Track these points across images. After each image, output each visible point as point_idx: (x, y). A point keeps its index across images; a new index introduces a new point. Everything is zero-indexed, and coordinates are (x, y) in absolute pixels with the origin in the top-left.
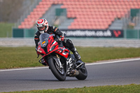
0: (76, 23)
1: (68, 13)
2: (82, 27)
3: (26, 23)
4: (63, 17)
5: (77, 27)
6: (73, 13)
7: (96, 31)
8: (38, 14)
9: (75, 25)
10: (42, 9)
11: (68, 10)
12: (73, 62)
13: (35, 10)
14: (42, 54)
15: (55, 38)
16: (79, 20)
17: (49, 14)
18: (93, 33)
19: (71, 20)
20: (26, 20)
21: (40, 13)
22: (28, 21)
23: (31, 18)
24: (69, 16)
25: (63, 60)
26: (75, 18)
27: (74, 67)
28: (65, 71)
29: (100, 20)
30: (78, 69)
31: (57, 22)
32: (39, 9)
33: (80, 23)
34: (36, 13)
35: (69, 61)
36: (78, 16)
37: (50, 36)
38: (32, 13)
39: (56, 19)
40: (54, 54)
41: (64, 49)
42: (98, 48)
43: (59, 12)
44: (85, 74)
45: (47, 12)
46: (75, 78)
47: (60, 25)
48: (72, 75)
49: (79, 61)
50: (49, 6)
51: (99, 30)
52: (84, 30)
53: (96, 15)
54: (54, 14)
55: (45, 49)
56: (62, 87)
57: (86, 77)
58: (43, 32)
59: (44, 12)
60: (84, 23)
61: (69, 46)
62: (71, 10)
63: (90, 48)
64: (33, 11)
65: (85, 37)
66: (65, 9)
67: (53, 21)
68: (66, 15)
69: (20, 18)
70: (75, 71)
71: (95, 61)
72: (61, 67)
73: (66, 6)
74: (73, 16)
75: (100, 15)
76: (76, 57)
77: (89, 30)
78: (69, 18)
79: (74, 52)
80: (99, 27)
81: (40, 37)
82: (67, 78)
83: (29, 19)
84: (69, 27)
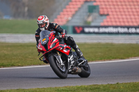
0: (109, 20)
1: (101, 10)
2: (114, 24)
3: (59, 20)
4: (95, 14)
5: (110, 24)
6: (105, 10)
7: (128, 27)
8: (71, 11)
9: (107, 22)
10: (75, 6)
11: (100, 7)
12: (74, 59)
13: (68, 6)
14: (42, 51)
15: (56, 35)
16: (111, 16)
17: (82, 11)
18: (125, 30)
19: (104, 17)
20: (58, 16)
21: (72, 10)
22: (61, 18)
23: (64, 15)
24: (102, 13)
25: (65, 57)
26: (108, 15)
27: (76, 65)
28: (67, 68)
29: (132, 17)
30: (80, 67)
31: (90, 19)
32: (71, 6)
33: (113, 20)
34: (65, 13)
35: (71, 58)
36: (110, 13)
37: (51, 32)
38: (64, 10)
39: (89, 16)
40: (55, 51)
41: (65, 46)
42: (130, 45)
43: (92, 9)
44: (88, 72)
45: (79, 8)
46: (77, 76)
47: (93, 21)
48: (74, 72)
49: (82, 59)
50: (82, 3)
51: (132, 27)
52: (116, 27)
53: (128, 12)
54: (87, 10)
55: (46, 46)
56: (95, 84)
57: (89, 75)
58: (43, 29)
59: (76, 9)
60: (117, 20)
61: (71, 43)
62: (104, 6)
63: (122, 44)
64: (66, 8)
65: (118, 33)
66: (98, 6)
67: (86, 18)
68: (99, 12)
69: (52, 15)
70: (78, 68)
71: (128, 57)
72: (62, 64)
73: (98, 3)
74: (106, 13)
75: (133, 12)
76: (78, 54)
77: (121, 27)
78: (101, 15)
79: (76, 49)
80: (131, 24)
81: (41, 34)
82: (69, 76)
83: (62, 16)
84: (102, 24)
